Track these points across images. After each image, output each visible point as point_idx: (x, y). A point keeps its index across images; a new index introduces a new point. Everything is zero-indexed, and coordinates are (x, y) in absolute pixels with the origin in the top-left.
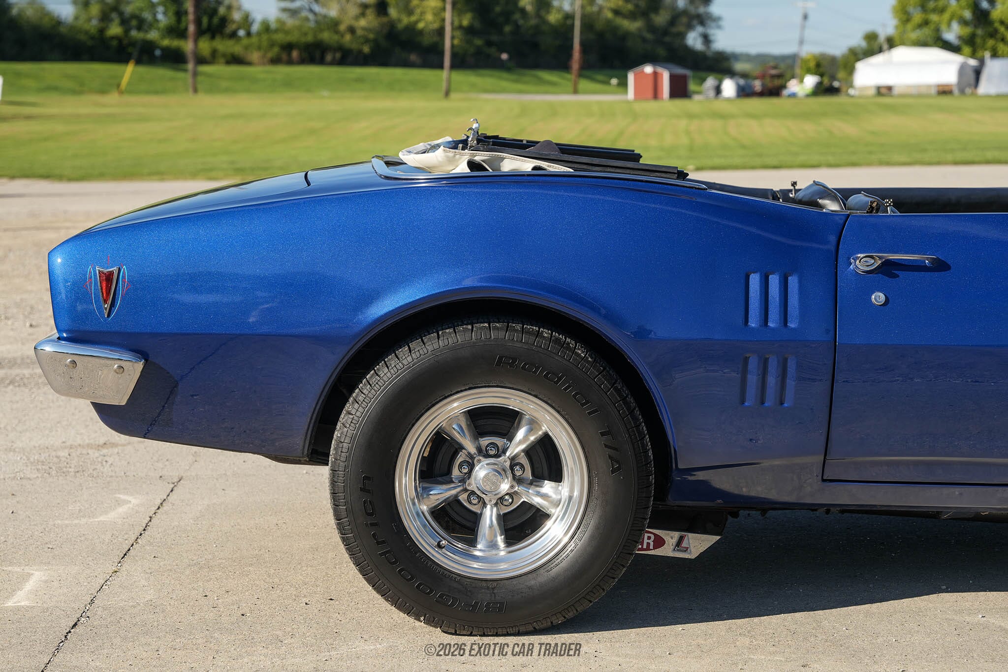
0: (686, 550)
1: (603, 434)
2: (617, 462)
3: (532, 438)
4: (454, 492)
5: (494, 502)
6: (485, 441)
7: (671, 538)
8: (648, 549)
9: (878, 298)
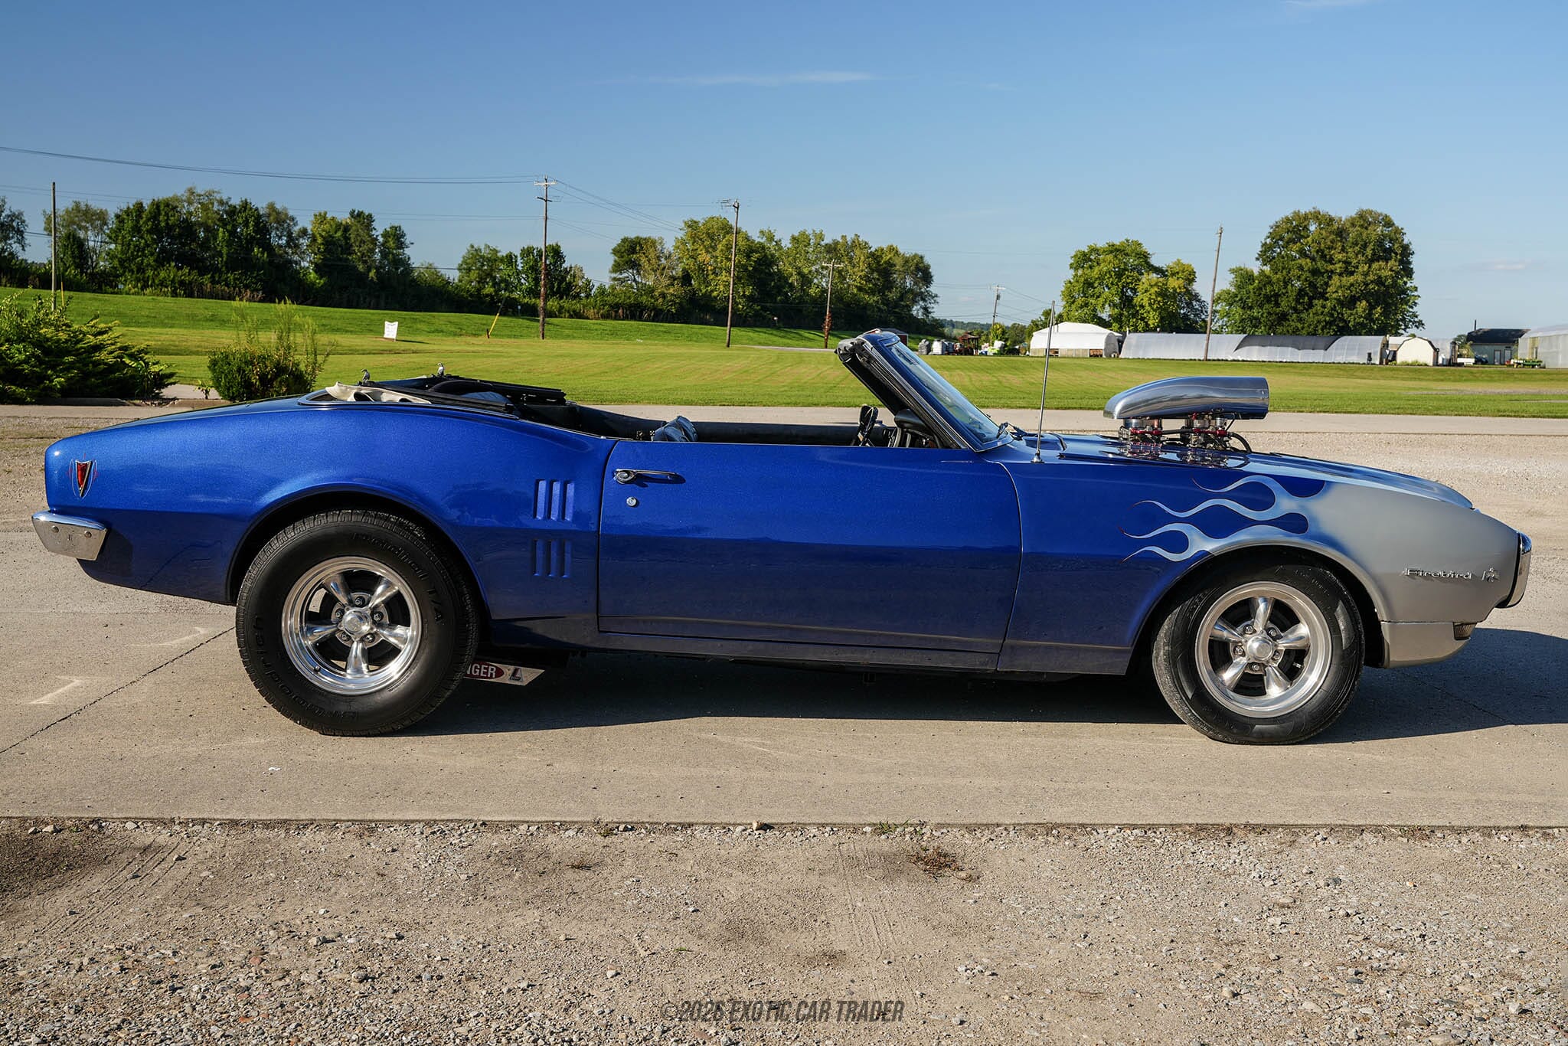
0: (519, 679)
1: (430, 593)
2: (440, 613)
3: (389, 594)
4: (329, 631)
5: (358, 639)
6: (355, 595)
7: (508, 670)
8: (491, 677)
9: (631, 502)
